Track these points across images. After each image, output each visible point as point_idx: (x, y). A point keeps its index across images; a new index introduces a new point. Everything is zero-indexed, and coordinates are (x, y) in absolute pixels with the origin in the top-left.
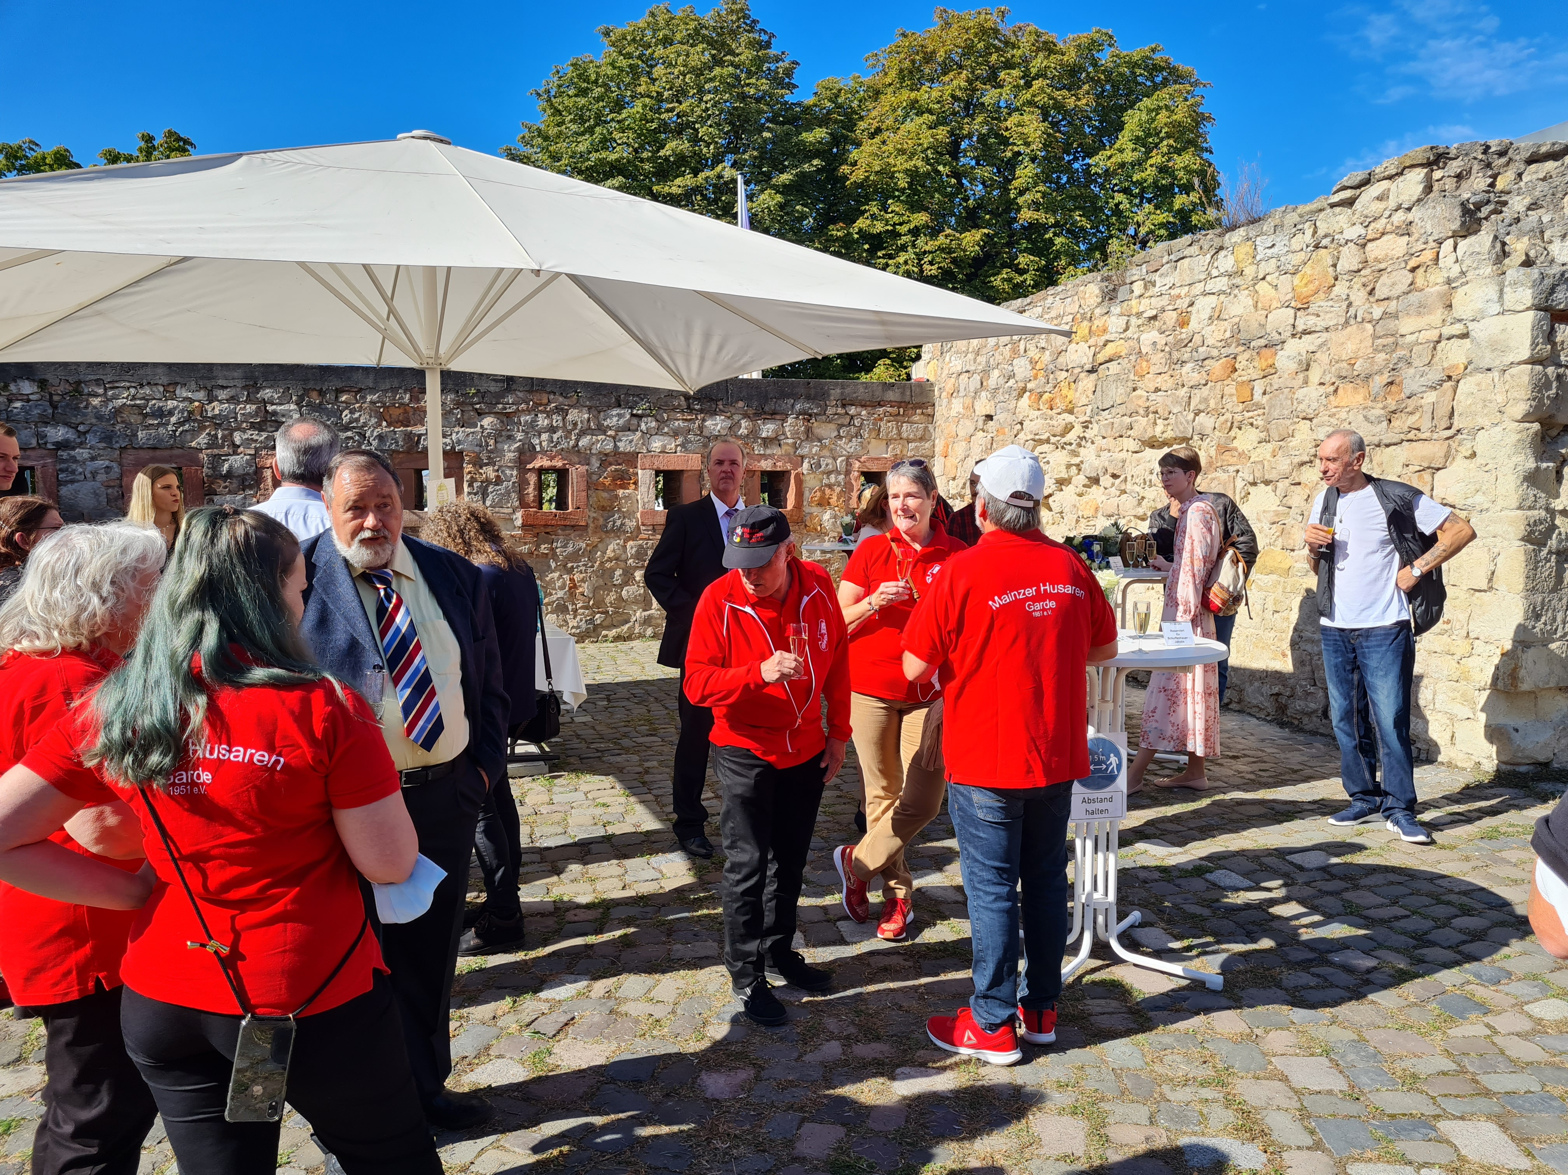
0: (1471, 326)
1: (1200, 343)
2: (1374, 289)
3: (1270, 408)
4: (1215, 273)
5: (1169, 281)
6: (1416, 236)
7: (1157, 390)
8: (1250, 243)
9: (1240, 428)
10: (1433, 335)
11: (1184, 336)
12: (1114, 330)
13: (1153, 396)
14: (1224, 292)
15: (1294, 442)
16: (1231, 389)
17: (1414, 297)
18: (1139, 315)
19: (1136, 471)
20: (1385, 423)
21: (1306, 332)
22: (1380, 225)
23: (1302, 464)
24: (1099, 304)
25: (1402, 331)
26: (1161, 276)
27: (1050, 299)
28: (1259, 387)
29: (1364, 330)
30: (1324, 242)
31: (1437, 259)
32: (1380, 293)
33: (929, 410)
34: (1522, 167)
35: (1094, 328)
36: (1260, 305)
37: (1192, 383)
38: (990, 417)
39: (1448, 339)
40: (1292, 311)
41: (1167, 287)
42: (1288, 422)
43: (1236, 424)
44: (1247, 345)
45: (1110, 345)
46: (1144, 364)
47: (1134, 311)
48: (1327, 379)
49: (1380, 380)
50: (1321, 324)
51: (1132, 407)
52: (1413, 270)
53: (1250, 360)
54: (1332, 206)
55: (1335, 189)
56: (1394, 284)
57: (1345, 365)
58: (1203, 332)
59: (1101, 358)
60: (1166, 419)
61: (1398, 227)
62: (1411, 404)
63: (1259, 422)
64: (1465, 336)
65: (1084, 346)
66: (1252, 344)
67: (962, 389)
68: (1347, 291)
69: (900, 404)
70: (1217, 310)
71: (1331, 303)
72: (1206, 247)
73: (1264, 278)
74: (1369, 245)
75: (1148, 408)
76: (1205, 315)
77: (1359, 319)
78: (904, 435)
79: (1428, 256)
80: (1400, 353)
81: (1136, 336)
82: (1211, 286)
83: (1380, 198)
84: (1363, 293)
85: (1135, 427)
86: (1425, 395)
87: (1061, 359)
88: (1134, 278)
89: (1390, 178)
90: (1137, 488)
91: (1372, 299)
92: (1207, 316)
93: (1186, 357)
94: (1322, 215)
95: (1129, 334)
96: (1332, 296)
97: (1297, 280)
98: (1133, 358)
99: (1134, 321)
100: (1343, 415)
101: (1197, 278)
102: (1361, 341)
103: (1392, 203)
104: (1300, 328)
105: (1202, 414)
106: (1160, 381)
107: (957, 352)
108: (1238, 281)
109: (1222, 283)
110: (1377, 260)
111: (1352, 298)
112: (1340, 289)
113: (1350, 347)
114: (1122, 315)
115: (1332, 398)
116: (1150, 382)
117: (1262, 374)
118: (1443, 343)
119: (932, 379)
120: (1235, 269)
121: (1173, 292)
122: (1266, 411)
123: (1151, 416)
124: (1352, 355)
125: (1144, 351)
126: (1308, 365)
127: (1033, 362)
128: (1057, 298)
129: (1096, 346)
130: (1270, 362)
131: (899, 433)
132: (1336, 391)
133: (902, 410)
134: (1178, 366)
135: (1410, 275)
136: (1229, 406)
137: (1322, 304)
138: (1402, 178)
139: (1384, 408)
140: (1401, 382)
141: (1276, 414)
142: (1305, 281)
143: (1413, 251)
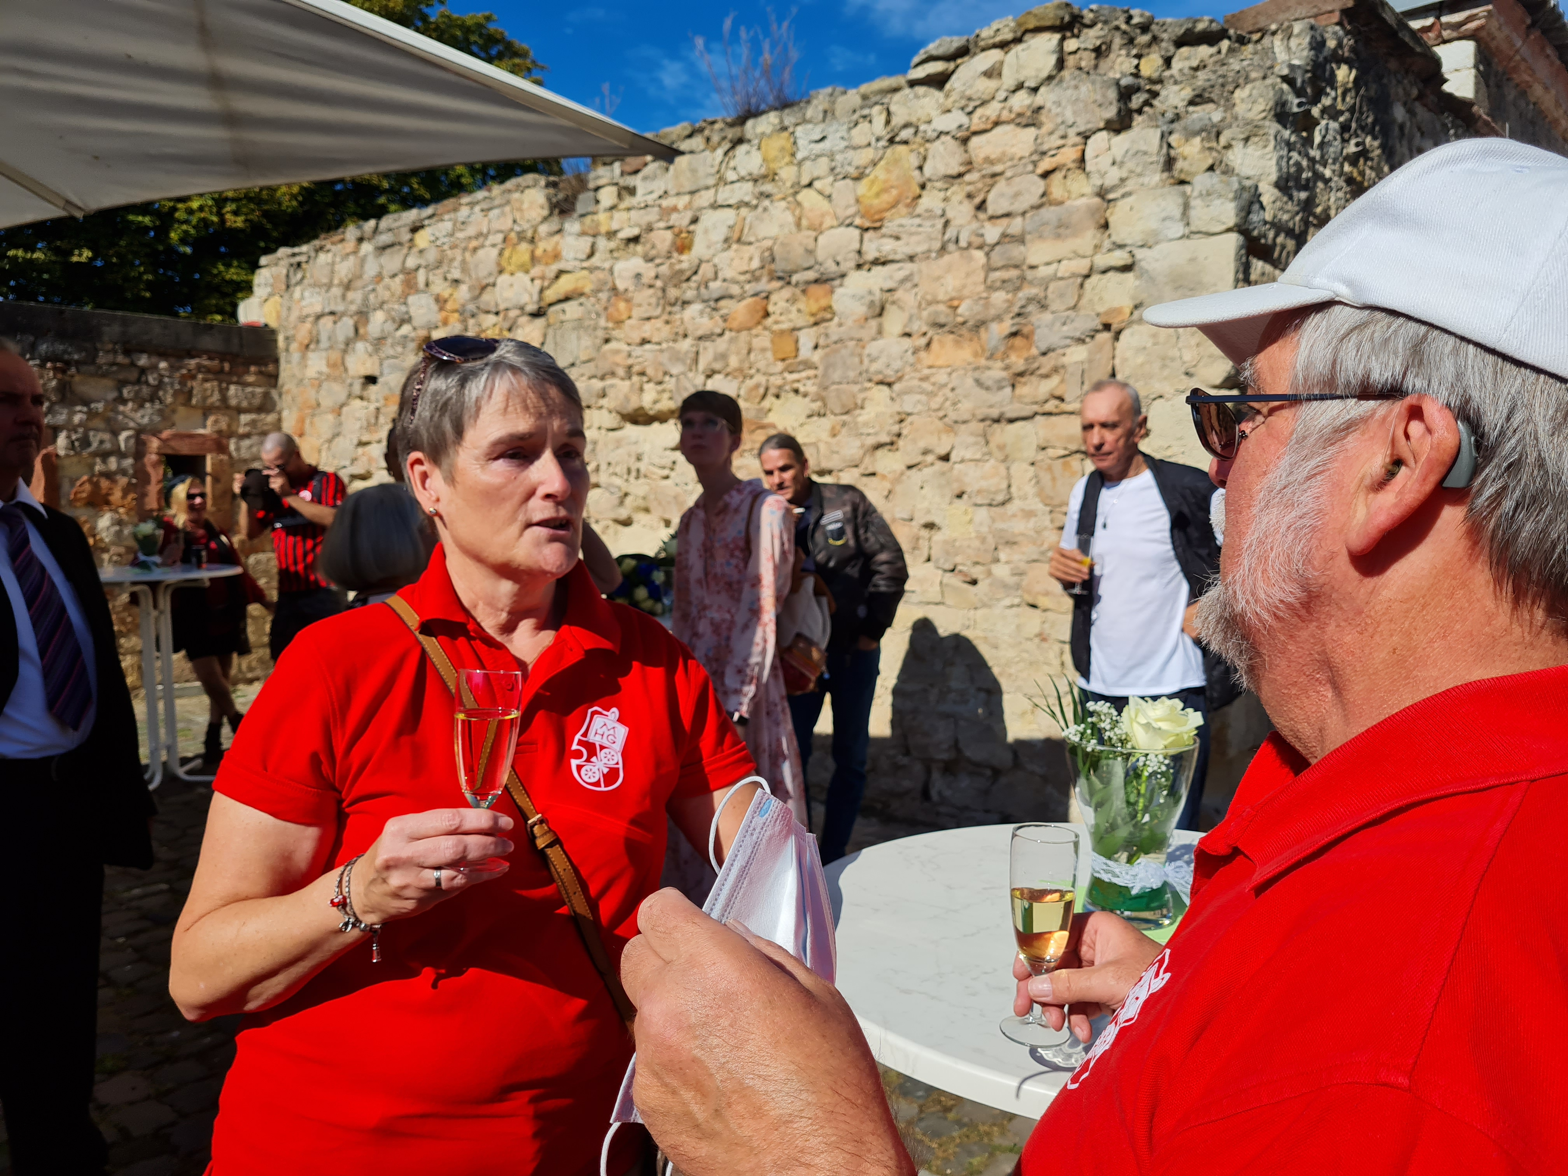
0: (1140, 254)
1: (711, 275)
2: (984, 202)
3: (826, 369)
4: (731, 176)
5: (659, 186)
6: (1047, 127)
7: (644, 342)
8: (785, 134)
9: (778, 396)
10: (1082, 266)
11: (685, 266)
12: (571, 255)
13: (638, 351)
14: (747, 204)
15: (863, 417)
16: (763, 340)
17: (1049, 213)
18: (611, 235)
19: (613, 457)
20: (1008, 390)
21: (877, 262)
22: (992, 110)
23: (879, 446)
24: (545, 219)
25: (1032, 260)
26: (645, 178)
27: (464, 211)
28: (806, 339)
29: (971, 259)
30: (905, 134)
31: (1082, 160)
32: (992, 208)
33: (271, 368)
34: (1172, 49)
35: (539, 252)
36: (804, 222)
37: (700, 333)
38: (371, 380)
39: (1104, 272)
40: (856, 233)
41: (655, 195)
42: (855, 388)
43: (772, 390)
44: (785, 279)
45: (564, 278)
46: (622, 305)
47: (603, 229)
48: (917, 326)
49: (999, 330)
50: (902, 249)
51: (605, 366)
52: (1046, 175)
53: (793, 300)
54: (913, 84)
55: (916, 59)
56: (1017, 195)
57: (942, 308)
58: (716, 260)
59: (551, 295)
60: (660, 383)
61: (1020, 115)
62: (1047, 363)
63: (811, 387)
64: (1127, 268)
65: (524, 278)
66: (795, 278)
67: (324, 337)
68: (942, 205)
69: (223, 357)
70: (737, 229)
71: (917, 221)
72: (715, 138)
73: (810, 185)
74: (975, 141)
75: (630, 367)
76: (719, 235)
77: (963, 243)
78: (233, 402)
79: (1069, 155)
80: (1029, 291)
81: (607, 265)
82: (726, 195)
83: (988, 74)
84: (968, 208)
85: (611, 393)
86: (1068, 351)
87: (486, 297)
88: (601, 182)
89: (1004, 45)
90: (617, 481)
91: (982, 216)
92: (722, 237)
93: (690, 294)
94: (897, 97)
95: (595, 261)
96: (919, 210)
97: (862, 187)
98: (603, 296)
99: (603, 244)
100: (941, 377)
101: (702, 183)
102: (968, 275)
103: (1009, 79)
104: (870, 255)
105: (717, 377)
106: (647, 330)
107: (315, 285)
108: (768, 187)
109: (745, 192)
110: (989, 161)
111: (950, 214)
112: (931, 200)
113: (950, 285)
114: (583, 234)
115: (923, 354)
116: (633, 330)
117: (812, 320)
118: (1095, 278)
119: (273, 324)
120: (763, 171)
121: (665, 203)
122: (819, 372)
123: (635, 379)
124: (954, 294)
125: (621, 286)
126: (882, 309)
127: (440, 301)
128: (477, 209)
129: (543, 278)
130: (823, 303)
131: (224, 399)
132: (928, 345)
133: (227, 366)
134: (677, 308)
135: (1041, 185)
136: (761, 365)
137: (904, 221)
138: (1020, 47)
139: (1007, 368)
140: (1032, 332)
141: (836, 376)
142: (875, 189)
143: (1045, 147)
